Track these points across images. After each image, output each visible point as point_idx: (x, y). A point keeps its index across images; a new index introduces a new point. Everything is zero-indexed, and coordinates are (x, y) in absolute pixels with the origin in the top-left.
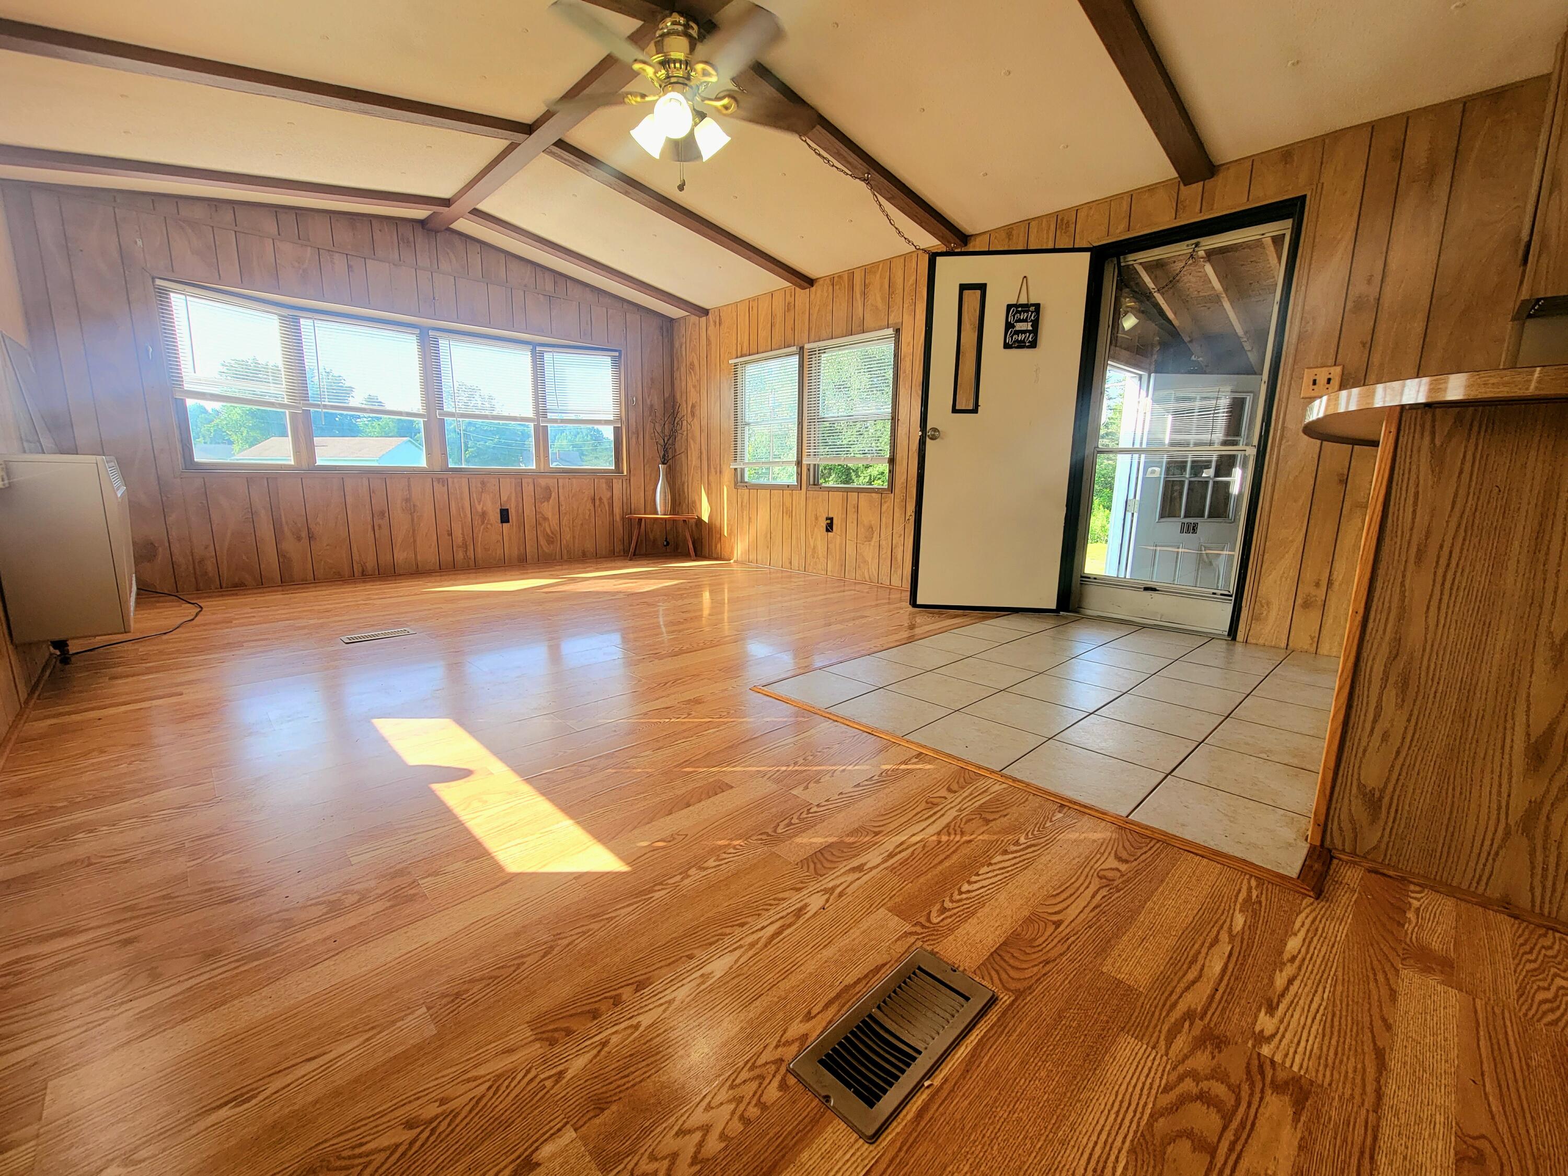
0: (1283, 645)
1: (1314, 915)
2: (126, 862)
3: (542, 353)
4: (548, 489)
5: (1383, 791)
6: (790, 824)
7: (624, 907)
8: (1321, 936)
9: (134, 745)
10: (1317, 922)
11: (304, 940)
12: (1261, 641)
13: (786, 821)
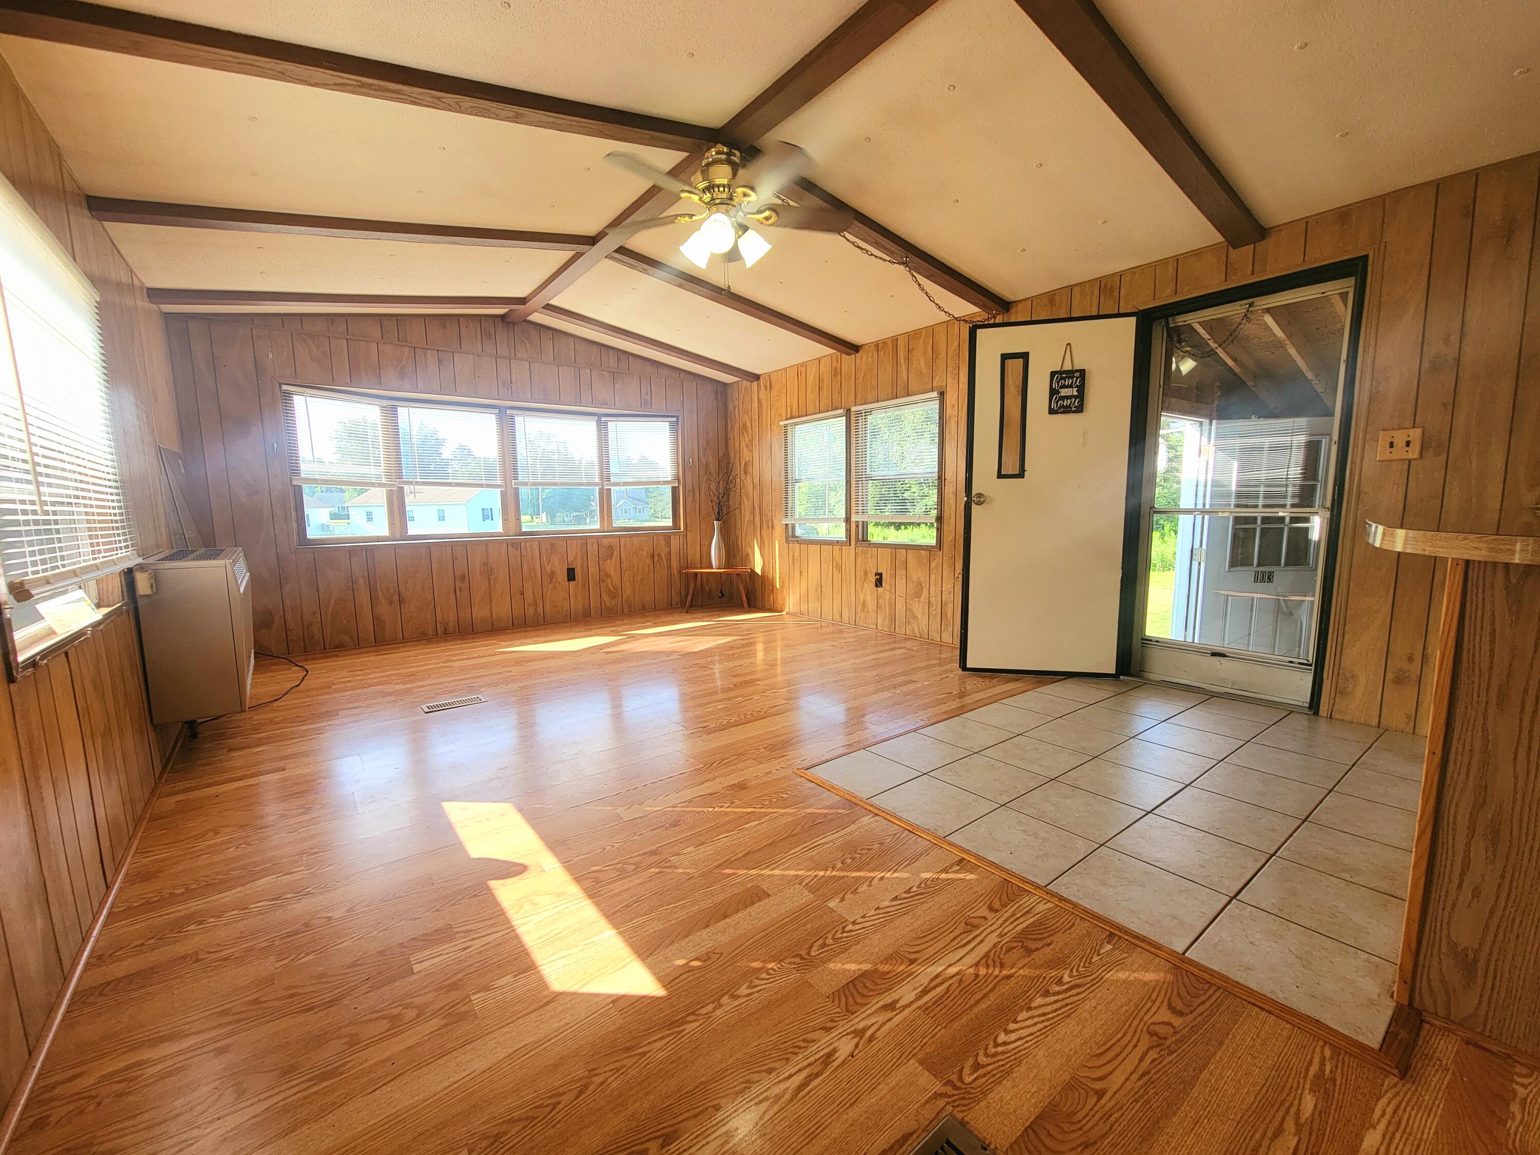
0: (1374, 722)
1: (1398, 1099)
2: (226, 959)
3: (606, 422)
4: (610, 548)
5: (1477, 952)
6: (824, 945)
7: (656, 1041)
8: (1404, 1131)
9: (242, 827)
10: (1400, 1112)
11: (366, 1061)
12: (1348, 718)
13: (820, 942)
